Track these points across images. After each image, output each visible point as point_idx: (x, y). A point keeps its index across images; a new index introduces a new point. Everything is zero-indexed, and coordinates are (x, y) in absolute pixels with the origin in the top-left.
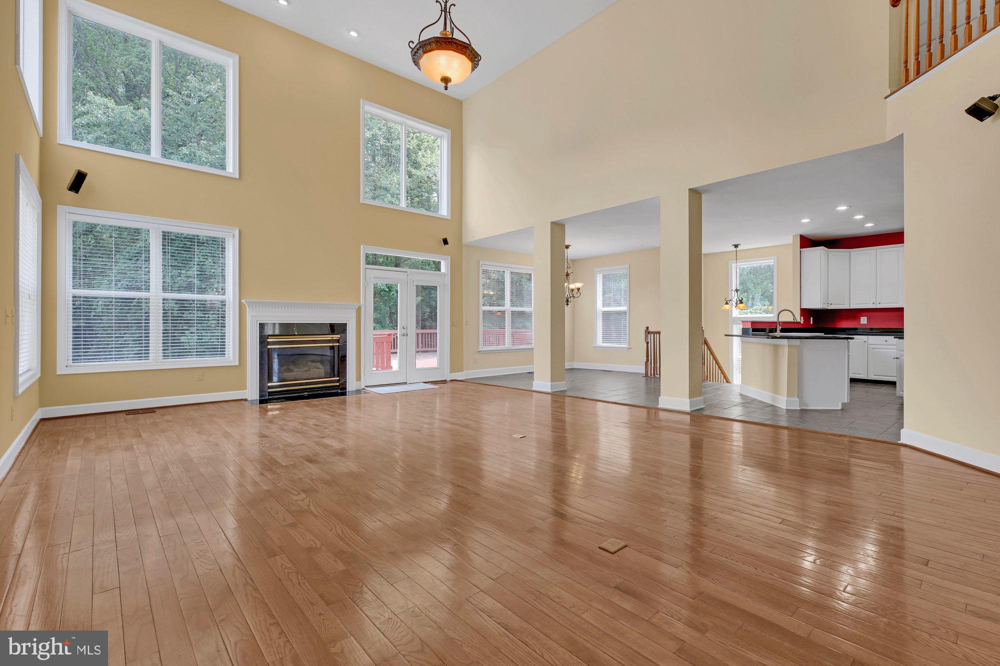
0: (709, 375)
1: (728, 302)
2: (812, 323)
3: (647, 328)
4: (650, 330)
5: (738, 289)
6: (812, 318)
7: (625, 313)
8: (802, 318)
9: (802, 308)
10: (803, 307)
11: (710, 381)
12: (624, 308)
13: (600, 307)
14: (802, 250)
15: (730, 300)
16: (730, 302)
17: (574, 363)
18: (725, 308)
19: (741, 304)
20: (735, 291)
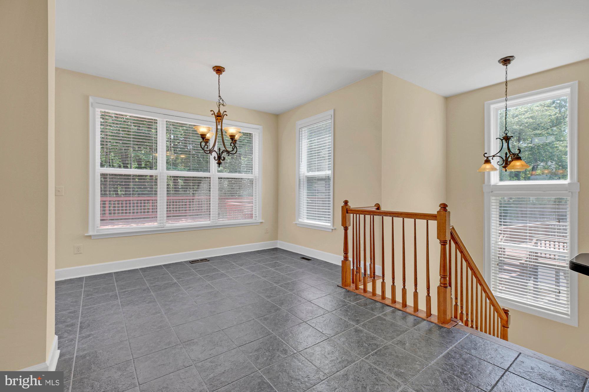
0: (459, 304)
1: (490, 158)
3: (346, 202)
4: (352, 205)
5: (509, 135)
7: (326, 179)
11: (472, 327)
12: (328, 172)
13: (304, 171)
15: (494, 156)
16: (492, 159)
17: (278, 241)
18: (485, 169)
19: (516, 160)
20: (503, 139)
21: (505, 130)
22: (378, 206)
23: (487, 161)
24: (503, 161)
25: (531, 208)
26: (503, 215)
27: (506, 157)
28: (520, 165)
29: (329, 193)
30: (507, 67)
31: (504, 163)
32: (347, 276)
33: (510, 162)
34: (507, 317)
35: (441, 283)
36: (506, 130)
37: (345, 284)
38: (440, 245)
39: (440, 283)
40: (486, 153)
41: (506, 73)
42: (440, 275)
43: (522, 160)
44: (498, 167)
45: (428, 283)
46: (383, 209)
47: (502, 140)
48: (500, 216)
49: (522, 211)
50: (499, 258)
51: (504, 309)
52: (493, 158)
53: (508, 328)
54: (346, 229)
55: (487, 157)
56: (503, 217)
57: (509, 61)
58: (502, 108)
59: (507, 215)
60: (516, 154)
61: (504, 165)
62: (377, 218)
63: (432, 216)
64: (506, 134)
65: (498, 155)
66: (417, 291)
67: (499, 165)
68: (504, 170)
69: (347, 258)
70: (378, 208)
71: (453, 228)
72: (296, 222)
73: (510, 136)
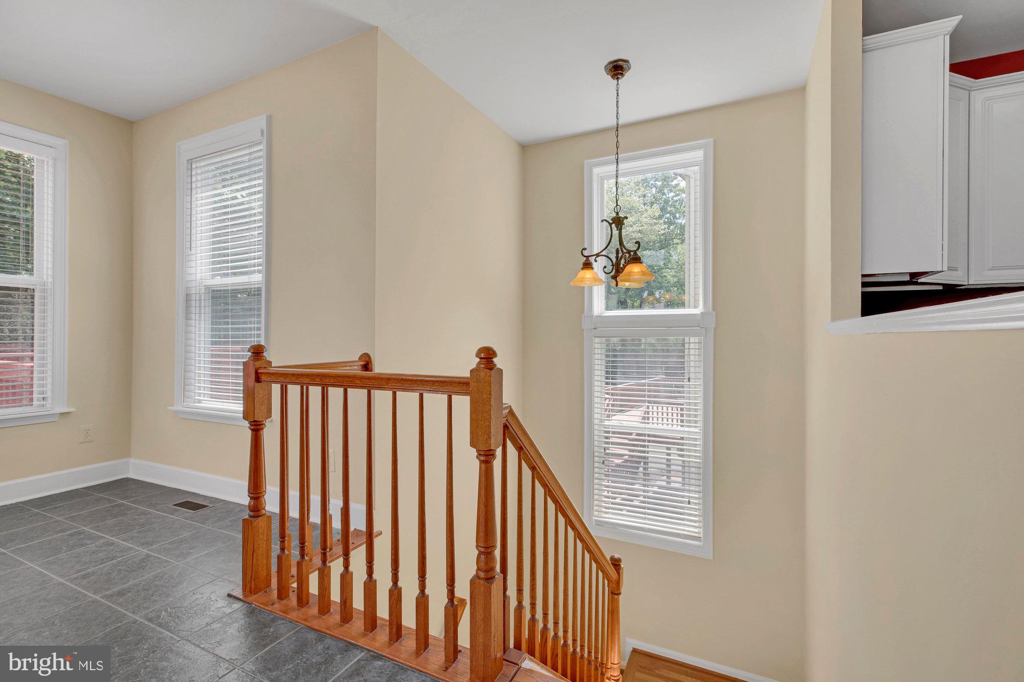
1: (592, 259)
3: (257, 352)
5: (621, 215)
13: (198, 272)
15: (598, 255)
16: (595, 261)
17: (132, 460)
18: (583, 280)
19: (633, 263)
20: (612, 223)
21: (615, 205)
22: (367, 359)
23: (587, 265)
24: (613, 265)
25: (650, 356)
26: (611, 373)
27: (617, 257)
28: (639, 272)
29: (259, 329)
30: (618, 81)
31: (614, 271)
32: (255, 562)
33: (625, 266)
34: (619, 573)
35: (479, 569)
36: (617, 205)
37: (251, 588)
38: (478, 462)
39: (476, 567)
40: (585, 249)
41: (618, 93)
42: (477, 546)
43: (641, 263)
44: (602, 276)
45: (449, 570)
46: (379, 368)
47: (610, 224)
48: (607, 372)
49: (637, 362)
50: (605, 451)
51: (612, 558)
52: (597, 259)
53: (620, 594)
54: (257, 428)
55: (587, 257)
56: (612, 374)
57: (621, 70)
58: (608, 177)
59: (617, 372)
60: (632, 251)
61: (613, 273)
62: (357, 396)
63: (460, 383)
64: (617, 213)
65: (604, 253)
66: (427, 591)
67: (605, 272)
68: (613, 282)
69: (259, 511)
70: (367, 366)
71: (511, 413)
72: (175, 408)
73: (623, 217)
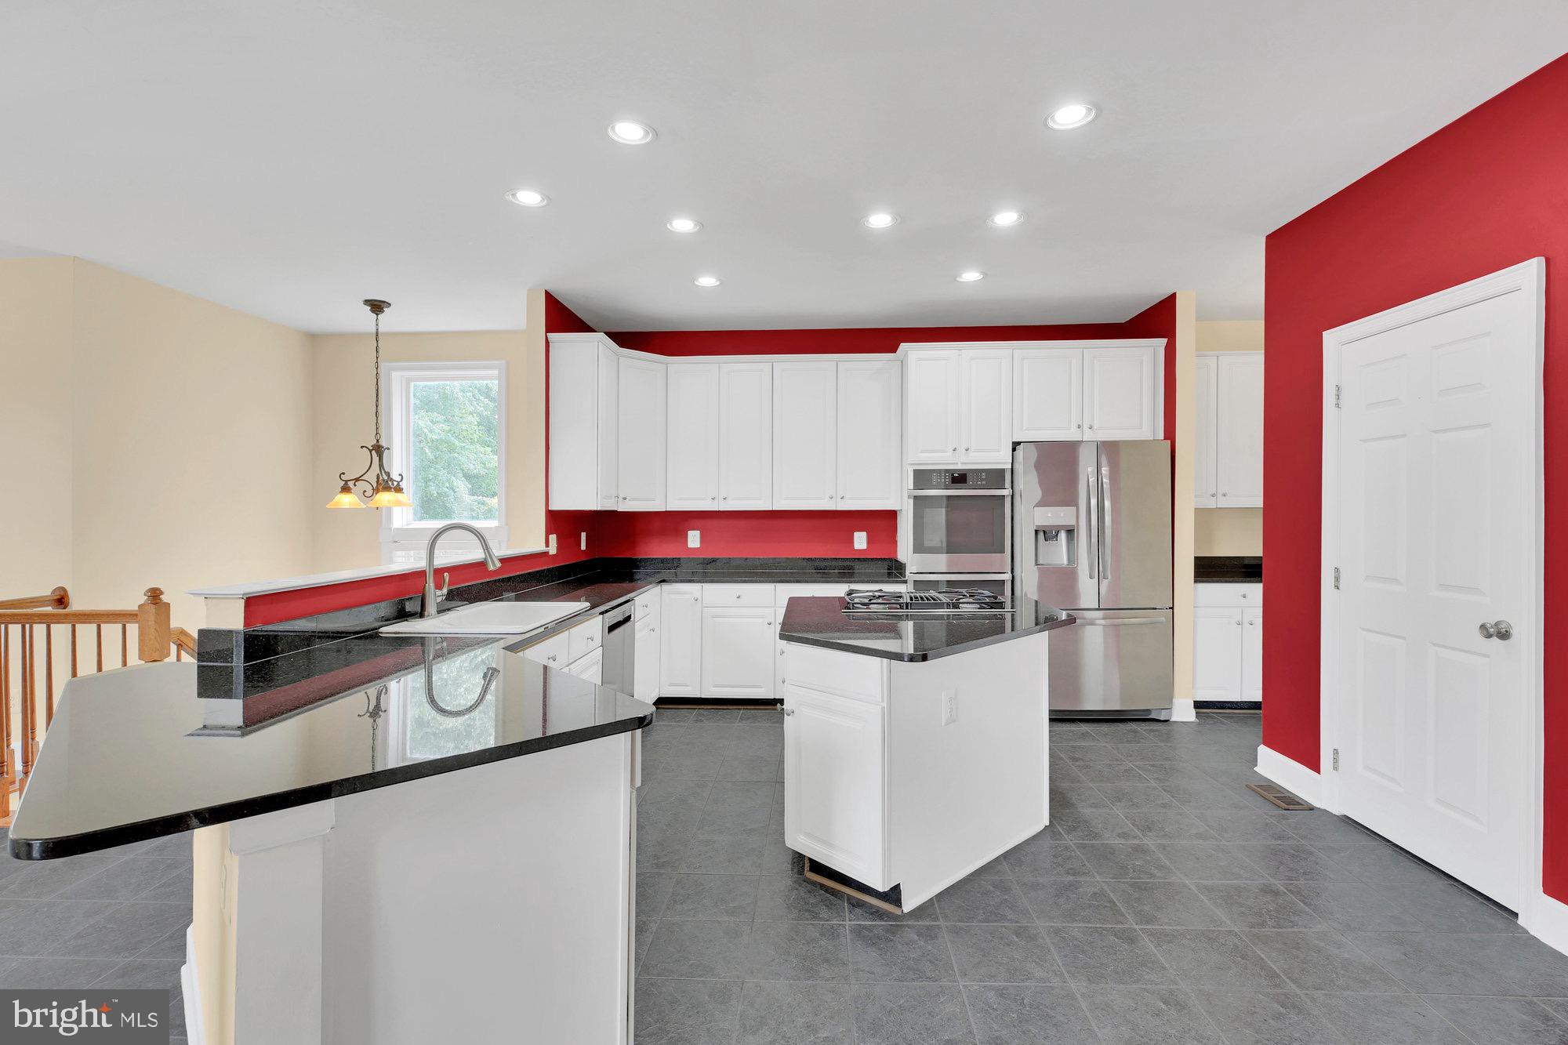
1: (351, 484)
2: (583, 547)
6: (583, 535)
8: (553, 538)
9: (553, 507)
10: (557, 505)
14: (552, 336)
15: (357, 480)
16: (355, 485)
18: (340, 503)
20: (373, 450)
21: (375, 433)
22: (63, 593)
23: (346, 489)
24: (373, 489)
30: (378, 316)
40: (344, 474)
47: (371, 451)
52: (356, 483)
57: (381, 307)
63: (132, 614)
70: (61, 600)
